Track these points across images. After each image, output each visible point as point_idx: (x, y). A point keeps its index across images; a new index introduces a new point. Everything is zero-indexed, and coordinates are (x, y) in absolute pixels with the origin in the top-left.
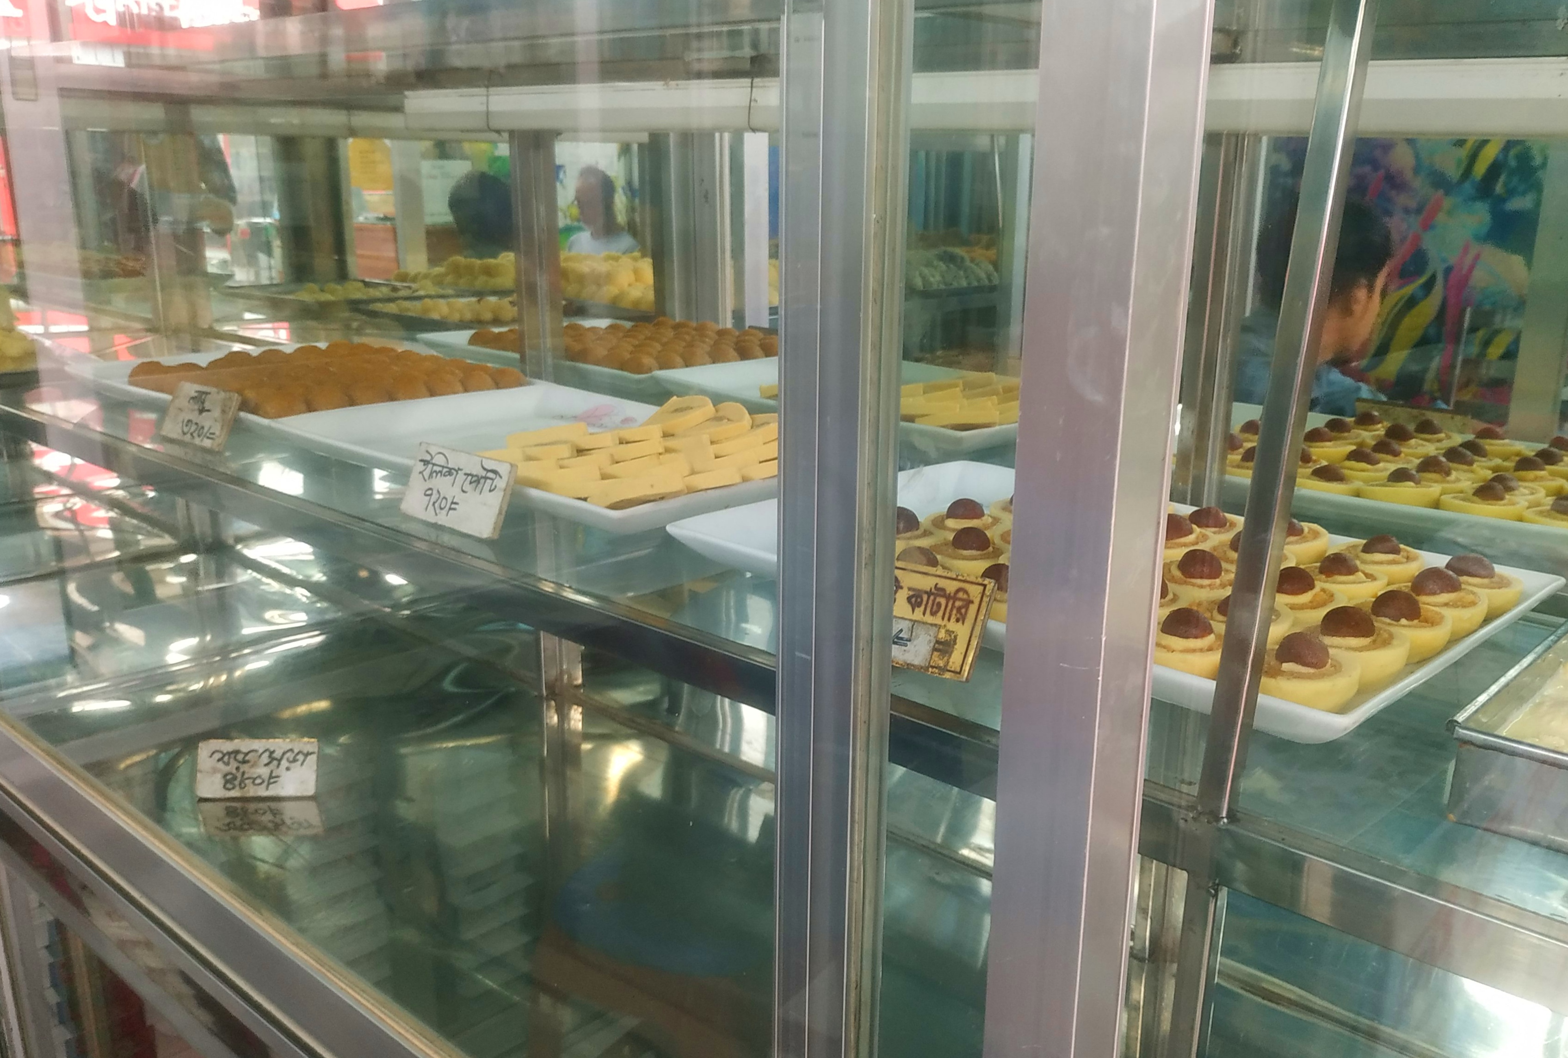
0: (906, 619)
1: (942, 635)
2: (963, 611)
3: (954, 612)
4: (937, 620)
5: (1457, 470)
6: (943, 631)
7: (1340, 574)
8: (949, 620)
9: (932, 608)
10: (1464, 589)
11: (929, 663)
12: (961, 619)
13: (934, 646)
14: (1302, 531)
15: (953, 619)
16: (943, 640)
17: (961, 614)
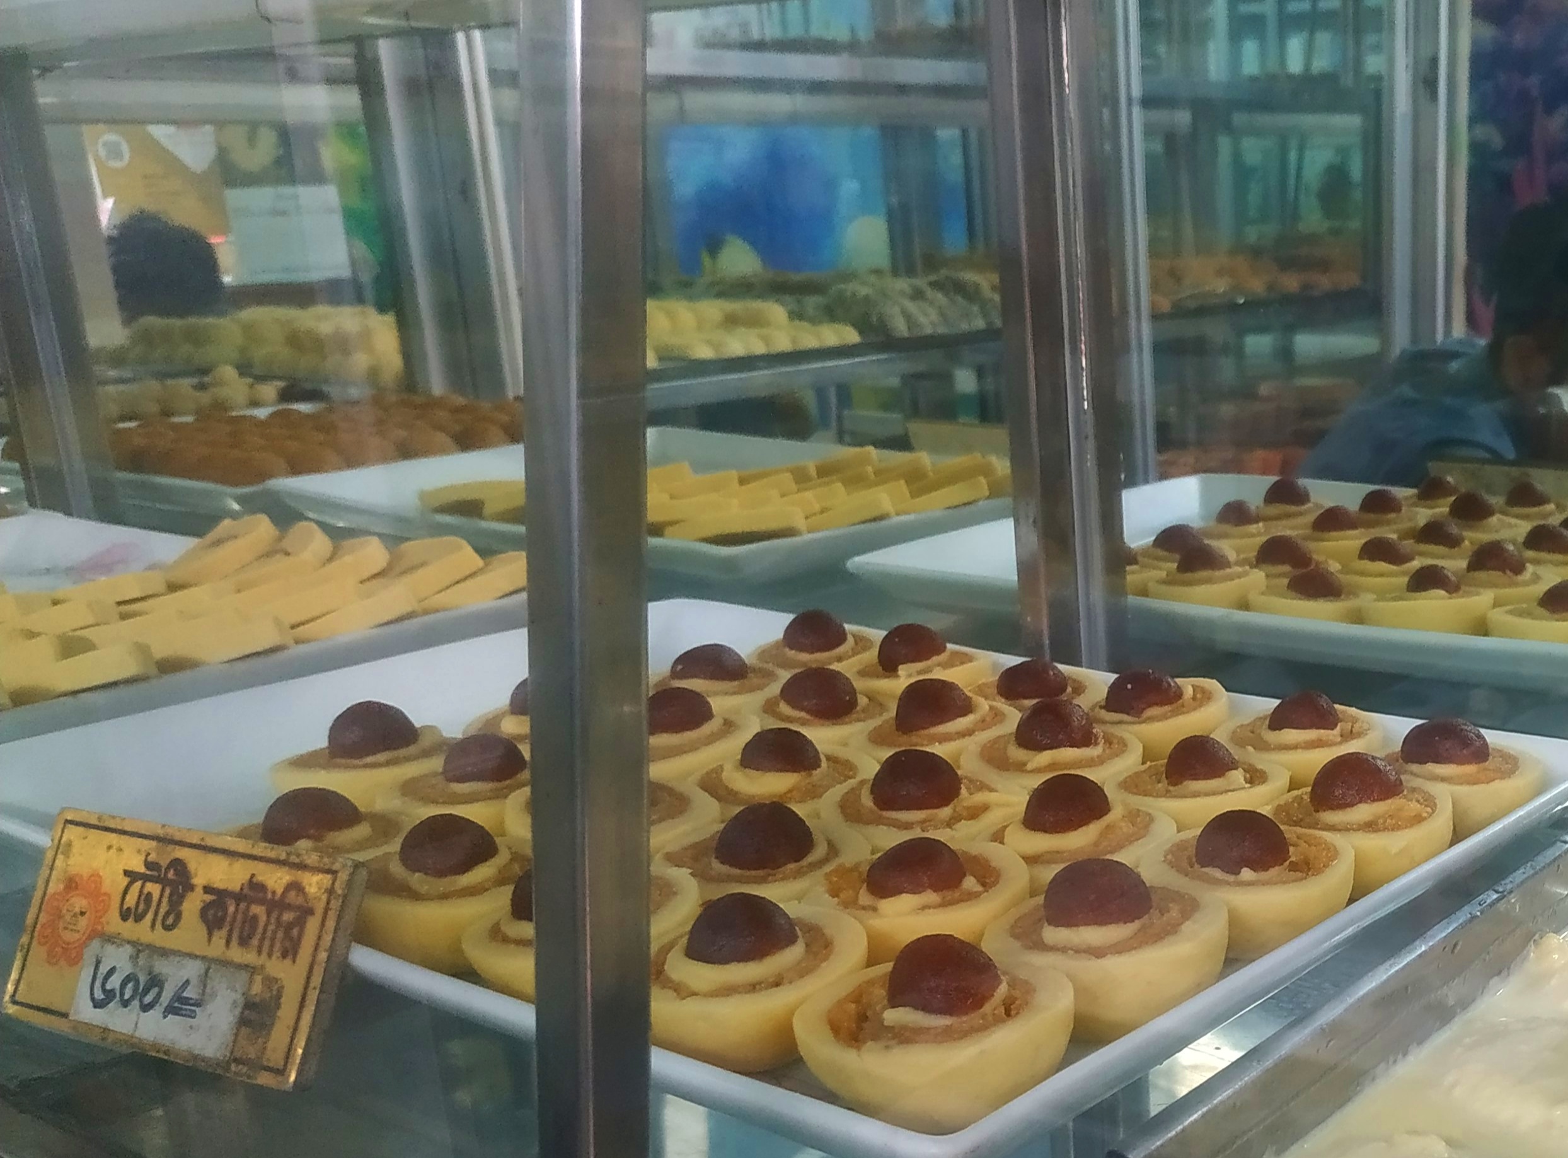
0: (197, 957)
1: (257, 988)
2: (295, 932)
3: (280, 935)
4: (249, 957)
5: (1536, 562)
6: (258, 979)
7: (1196, 777)
8: (270, 955)
9: (241, 932)
10: (1414, 790)
11: (232, 1053)
12: (290, 951)
13: (242, 1013)
14: (1179, 694)
15: (277, 954)
16: (257, 999)
17: (291, 939)
